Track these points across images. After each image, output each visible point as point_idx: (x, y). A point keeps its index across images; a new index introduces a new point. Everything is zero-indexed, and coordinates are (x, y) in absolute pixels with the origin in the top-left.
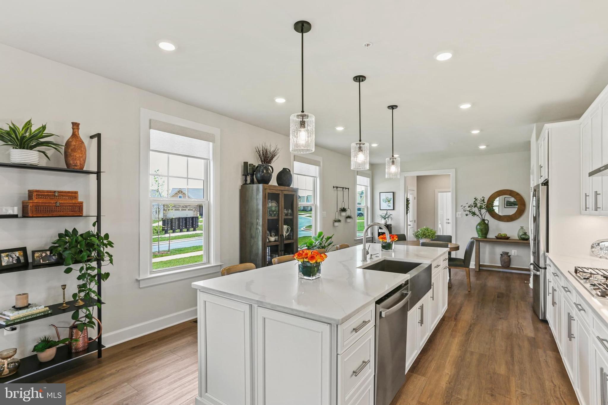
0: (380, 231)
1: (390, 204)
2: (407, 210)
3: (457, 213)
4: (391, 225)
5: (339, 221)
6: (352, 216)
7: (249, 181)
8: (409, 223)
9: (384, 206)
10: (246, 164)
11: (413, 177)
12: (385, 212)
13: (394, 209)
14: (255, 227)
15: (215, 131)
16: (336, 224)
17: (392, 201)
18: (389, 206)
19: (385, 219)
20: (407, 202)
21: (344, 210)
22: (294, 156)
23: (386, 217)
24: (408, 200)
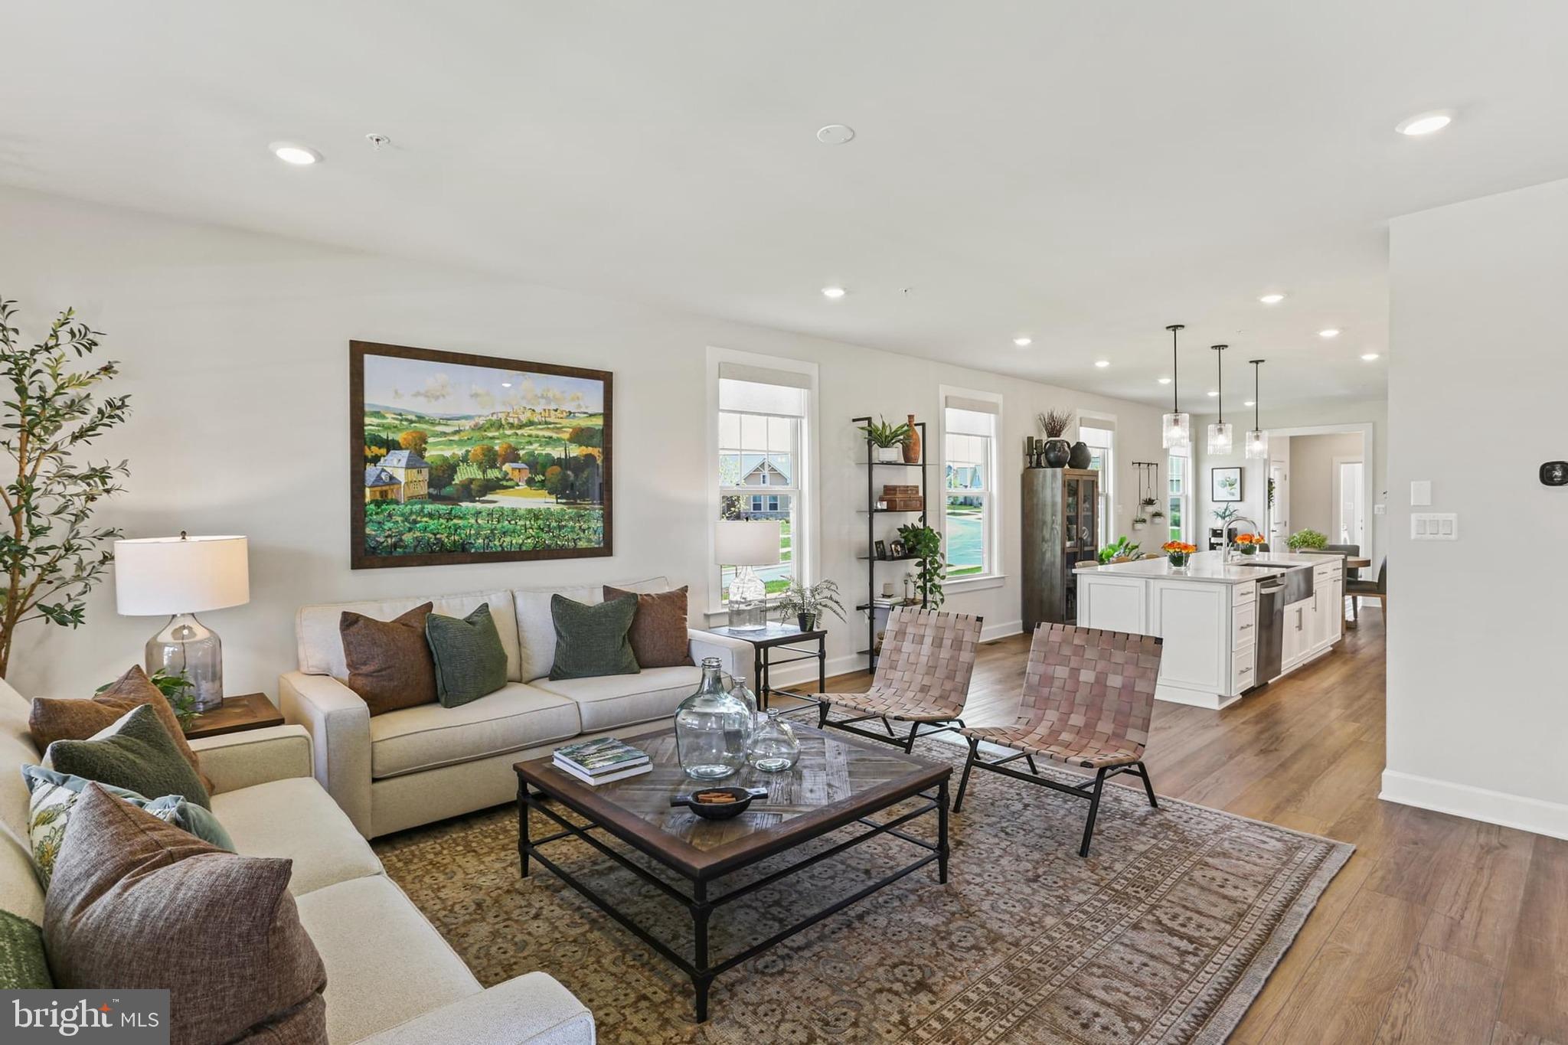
0: (1213, 540)
1: (1233, 491)
2: (1270, 500)
3: (1376, 506)
4: (1236, 529)
5: (1144, 521)
6: (1164, 513)
7: (1034, 465)
8: (1272, 527)
9: (1222, 493)
10: (1030, 439)
11: (1282, 438)
12: (1224, 505)
13: (1241, 501)
14: (1049, 526)
15: (997, 398)
16: (1139, 526)
17: (1237, 485)
18: (1233, 494)
19: (1224, 518)
20: (1269, 487)
21: (1150, 502)
22: (1081, 419)
23: (1227, 514)
24: (1270, 483)
